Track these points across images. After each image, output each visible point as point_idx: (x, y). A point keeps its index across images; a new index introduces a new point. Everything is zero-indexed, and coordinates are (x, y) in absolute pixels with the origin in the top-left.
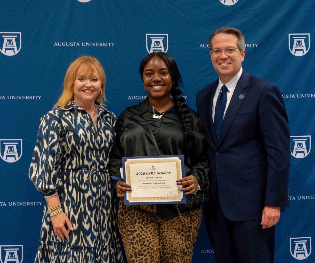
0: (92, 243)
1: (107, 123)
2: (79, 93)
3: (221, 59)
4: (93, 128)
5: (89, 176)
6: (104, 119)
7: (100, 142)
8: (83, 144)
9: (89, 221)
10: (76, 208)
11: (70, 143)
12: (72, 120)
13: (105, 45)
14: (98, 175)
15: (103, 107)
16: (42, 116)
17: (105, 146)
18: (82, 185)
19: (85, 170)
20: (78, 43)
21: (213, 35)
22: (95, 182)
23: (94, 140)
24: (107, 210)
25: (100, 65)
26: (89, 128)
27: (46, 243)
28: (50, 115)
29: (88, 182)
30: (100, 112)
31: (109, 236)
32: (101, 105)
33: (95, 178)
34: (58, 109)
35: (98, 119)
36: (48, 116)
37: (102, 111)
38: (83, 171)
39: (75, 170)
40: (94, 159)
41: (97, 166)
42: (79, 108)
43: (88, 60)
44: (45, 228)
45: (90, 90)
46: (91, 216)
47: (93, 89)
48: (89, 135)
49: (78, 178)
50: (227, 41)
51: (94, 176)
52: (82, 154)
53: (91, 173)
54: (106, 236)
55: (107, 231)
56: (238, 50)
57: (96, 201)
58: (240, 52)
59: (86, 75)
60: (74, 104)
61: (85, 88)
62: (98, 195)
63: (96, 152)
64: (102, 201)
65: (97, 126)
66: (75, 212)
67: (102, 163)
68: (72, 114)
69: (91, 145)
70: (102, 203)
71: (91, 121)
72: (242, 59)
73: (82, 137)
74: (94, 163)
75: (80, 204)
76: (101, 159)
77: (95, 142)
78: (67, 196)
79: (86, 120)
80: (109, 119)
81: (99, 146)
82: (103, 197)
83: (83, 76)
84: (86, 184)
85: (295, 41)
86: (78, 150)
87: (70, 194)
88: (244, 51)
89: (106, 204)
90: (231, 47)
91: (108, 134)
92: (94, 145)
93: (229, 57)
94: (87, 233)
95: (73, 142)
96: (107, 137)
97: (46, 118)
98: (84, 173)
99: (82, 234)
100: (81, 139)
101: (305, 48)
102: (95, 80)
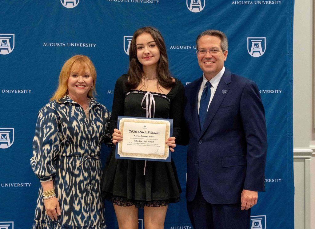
0: (82, 222)
1: (97, 115)
2: (73, 88)
3: (206, 58)
4: (85, 120)
5: (81, 162)
7: (92, 133)
8: (77, 135)
9: (80, 203)
10: (68, 191)
11: (65, 134)
12: (66, 113)
13: (87, 45)
14: (89, 162)
15: (94, 101)
16: (40, 109)
17: (96, 137)
18: (74, 170)
19: (78, 157)
20: (64, 44)
21: (199, 37)
22: (86, 167)
23: (86, 130)
24: (96, 194)
25: (91, 62)
26: (82, 120)
27: (40, 222)
28: (47, 108)
29: (80, 168)
30: (92, 105)
31: (98, 217)
32: (92, 98)
33: (87, 164)
34: (54, 102)
35: (90, 111)
36: (45, 109)
37: (93, 105)
38: (76, 157)
39: (69, 157)
40: (87, 147)
41: (89, 154)
42: (73, 102)
43: (81, 59)
44: (39, 208)
45: (82, 85)
46: (82, 198)
47: (85, 84)
48: (82, 126)
49: (72, 163)
50: (212, 42)
51: (86, 162)
52: (76, 143)
53: (83, 159)
54: (95, 217)
55: (95, 212)
56: (221, 50)
57: (87, 184)
58: (223, 53)
59: (79, 72)
60: (69, 98)
61: (77, 84)
62: (89, 179)
63: (88, 141)
64: (92, 185)
65: (89, 118)
66: (68, 195)
67: (93, 151)
68: (67, 107)
69: (84, 135)
70: (92, 187)
71: (84, 113)
72: (225, 59)
73: (76, 128)
74: (86, 151)
75: (71, 187)
76: (92, 147)
77: (88, 132)
78: (61, 180)
79: (79, 113)
80: (99, 112)
81: (91, 136)
82: (93, 181)
83: (76, 73)
84: (78, 169)
86: (72, 139)
87: (64, 178)
88: (227, 51)
89: (96, 188)
90: (215, 48)
91: (99, 125)
92: (87, 135)
93: (213, 56)
94: (77, 213)
95: (68, 132)
96: (98, 127)
97: (43, 110)
98: (77, 159)
99: (72, 214)
100: (75, 130)
102: (87, 76)
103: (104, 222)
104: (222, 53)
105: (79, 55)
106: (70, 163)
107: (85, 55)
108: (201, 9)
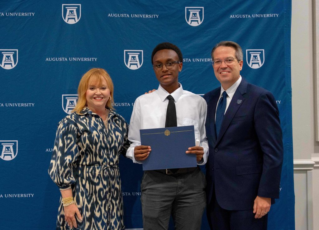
0: (103, 228)
1: (117, 125)
2: (91, 100)
3: (221, 68)
4: (105, 130)
5: (100, 171)
6: (114, 122)
7: (111, 142)
8: (96, 144)
9: (100, 210)
10: (89, 198)
11: (85, 143)
12: (86, 123)
13: (89, 60)
14: (108, 171)
15: (113, 112)
16: (61, 120)
18: (94, 179)
19: (97, 166)
21: (214, 49)
22: (106, 176)
23: (105, 140)
24: (116, 201)
25: (107, 75)
26: (102, 130)
27: (65, 228)
28: (67, 119)
30: (111, 116)
31: (118, 223)
32: (111, 109)
33: (106, 173)
34: (75, 114)
35: (109, 122)
36: (65, 120)
37: (112, 115)
38: (96, 167)
39: (89, 166)
40: (105, 156)
41: (108, 163)
42: (93, 113)
43: (98, 72)
44: (63, 215)
45: (100, 97)
46: (102, 205)
47: (102, 96)
48: (101, 136)
49: (91, 172)
50: (227, 52)
51: (105, 171)
52: (96, 152)
53: (102, 168)
54: (115, 223)
55: (116, 219)
56: (236, 60)
57: (106, 193)
58: (239, 62)
59: (96, 84)
60: (88, 110)
61: (95, 96)
62: (108, 187)
63: (107, 151)
64: (111, 193)
65: (108, 128)
66: (89, 202)
67: (111, 160)
68: (87, 118)
69: (103, 145)
70: (111, 195)
71: (103, 124)
72: (240, 68)
73: (96, 137)
74: (105, 160)
75: (92, 195)
76: (111, 156)
77: (107, 142)
78: (82, 188)
79: (99, 124)
80: (118, 122)
81: (110, 145)
82: (112, 189)
83: (93, 86)
84: (98, 177)
85: (252, 55)
86: (92, 149)
87: (84, 186)
88: (242, 61)
89: (115, 196)
90: (230, 57)
92: (106, 145)
93: (228, 66)
94: (98, 220)
95: (87, 142)
96: (117, 137)
97: (64, 121)
98: (96, 168)
99: (93, 220)
100: (95, 139)
101: (260, 62)
102: (104, 89)
103: (124, 228)
104: (237, 62)
105: (96, 69)
106: (90, 172)
107: (101, 67)
108: (200, 23)
